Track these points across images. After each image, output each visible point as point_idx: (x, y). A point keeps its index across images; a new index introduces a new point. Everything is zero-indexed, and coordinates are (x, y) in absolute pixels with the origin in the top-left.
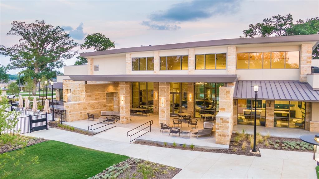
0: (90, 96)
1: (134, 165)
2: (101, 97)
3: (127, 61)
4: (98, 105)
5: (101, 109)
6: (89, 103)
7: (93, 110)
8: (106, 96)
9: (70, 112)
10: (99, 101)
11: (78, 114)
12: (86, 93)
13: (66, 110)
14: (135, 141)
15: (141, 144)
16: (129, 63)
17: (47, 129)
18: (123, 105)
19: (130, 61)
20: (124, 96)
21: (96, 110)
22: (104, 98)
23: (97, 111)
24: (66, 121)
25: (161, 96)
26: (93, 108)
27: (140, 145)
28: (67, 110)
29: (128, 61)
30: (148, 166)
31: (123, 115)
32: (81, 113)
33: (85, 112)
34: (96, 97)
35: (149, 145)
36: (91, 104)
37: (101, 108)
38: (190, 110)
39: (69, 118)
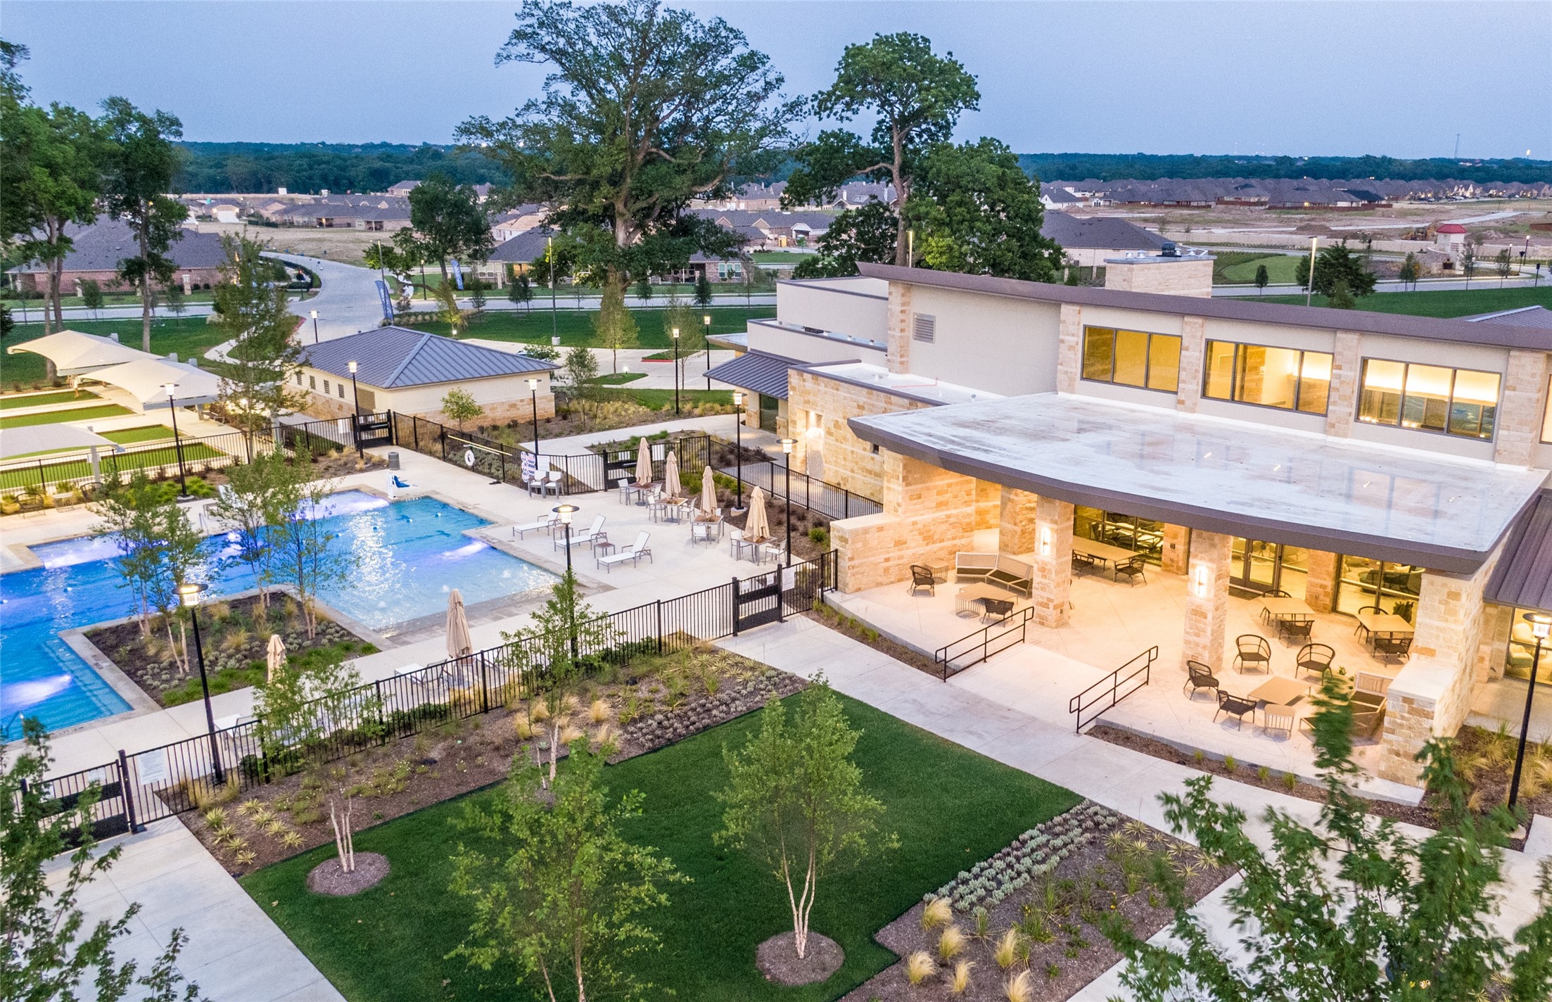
0: (920, 497)
1: (1097, 835)
2: (956, 497)
3: (1061, 337)
4: (944, 527)
5: (956, 542)
6: (914, 523)
7: (929, 548)
8: (974, 492)
9: (851, 559)
10: (948, 513)
11: (876, 564)
12: (908, 484)
13: (836, 551)
14: (1092, 725)
15: (1116, 741)
16: (1071, 348)
17: (781, 620)
18: (1047, 559)
19: (1075, 339)
20: (1052, 529)
21: (938, 545)
22: (967, 498)
23: (941, 549)
24: (836, 588)
25: (1196, 556)
26: (928, 538)
27: (1112, 745)
28: (840, 549)
29: (1067, 338)
30: (1141, 845)
31: (1046, 595)
32: (887, 560)
33: (900, 558)
34: (941, 498)
35: (1141, 751)
36: (920, 526)
37: (953, 539)
38: (1318, 581)
39: (848, 580)
